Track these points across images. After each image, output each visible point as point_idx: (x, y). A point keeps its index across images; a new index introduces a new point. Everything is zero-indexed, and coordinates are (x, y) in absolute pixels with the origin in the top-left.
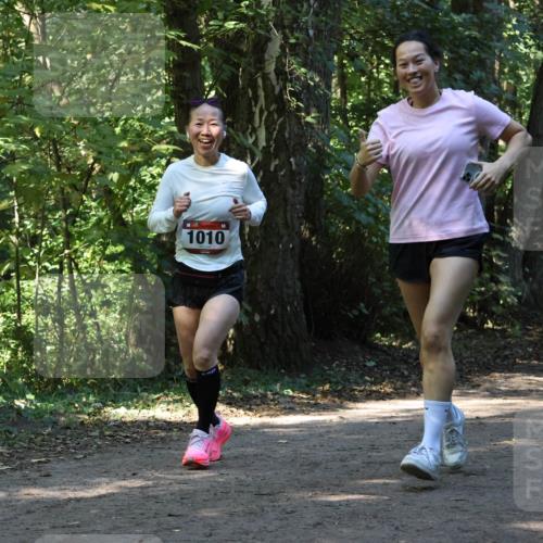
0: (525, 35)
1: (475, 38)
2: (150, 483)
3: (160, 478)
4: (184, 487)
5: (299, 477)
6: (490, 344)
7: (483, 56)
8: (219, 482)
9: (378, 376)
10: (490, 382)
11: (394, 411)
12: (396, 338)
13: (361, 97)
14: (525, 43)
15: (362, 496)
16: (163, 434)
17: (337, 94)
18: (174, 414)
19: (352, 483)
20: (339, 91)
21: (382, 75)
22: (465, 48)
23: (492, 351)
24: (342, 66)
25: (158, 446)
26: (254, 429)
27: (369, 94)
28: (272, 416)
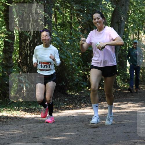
0: (108, 3)
1: (94, 4)
2: (2, 134)
3: (5, 133)
4: (12, 135)
5: (46, 132)
6: (100, 94)
7: (96, 9)
8: (22, 134)
9: (68, 103)
10: (101, 105)
11: (73, 113)
12: (73, 92)
13: (61, 21)
14: (108, 6)
15: (64, 138)
16: (6, 120)
17: (54, 20)
18: (9, 114)
19: (61, 134)
20: (54, 19)
21: (67, 14)
22: (91, 7)
23: (101, 96)
24: (55, 12)
25: (4, 124)
26: (33, 118)
27: (63, 20)
28: (37, 115)
